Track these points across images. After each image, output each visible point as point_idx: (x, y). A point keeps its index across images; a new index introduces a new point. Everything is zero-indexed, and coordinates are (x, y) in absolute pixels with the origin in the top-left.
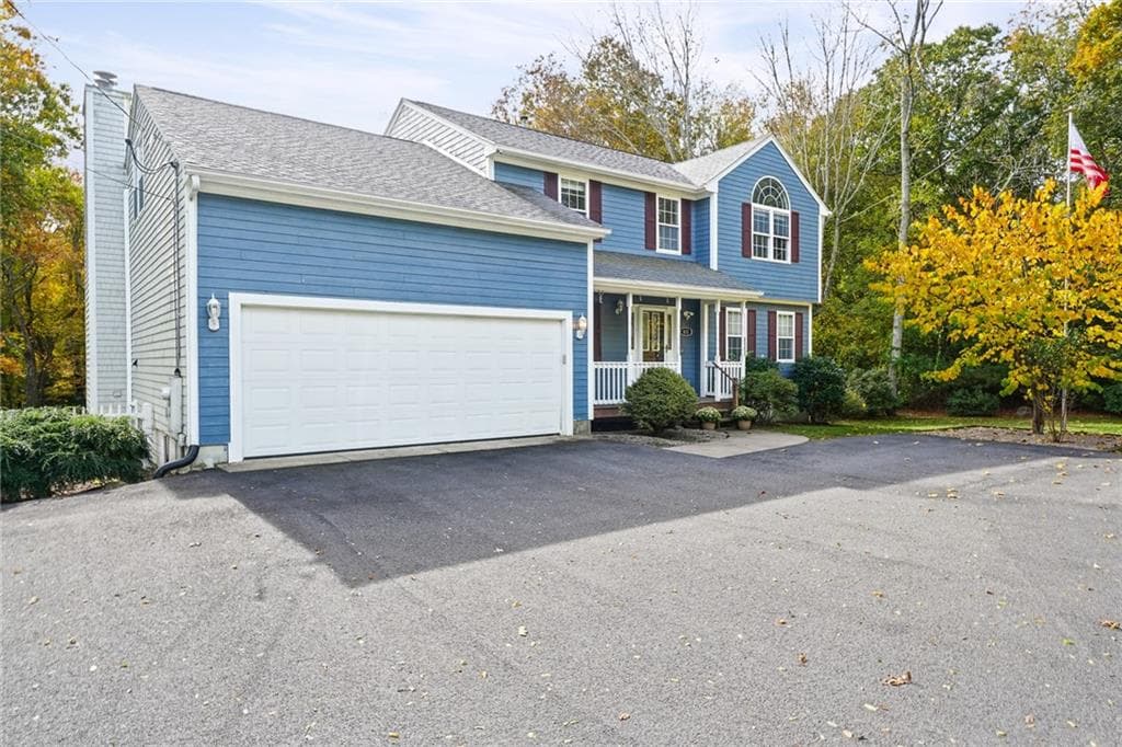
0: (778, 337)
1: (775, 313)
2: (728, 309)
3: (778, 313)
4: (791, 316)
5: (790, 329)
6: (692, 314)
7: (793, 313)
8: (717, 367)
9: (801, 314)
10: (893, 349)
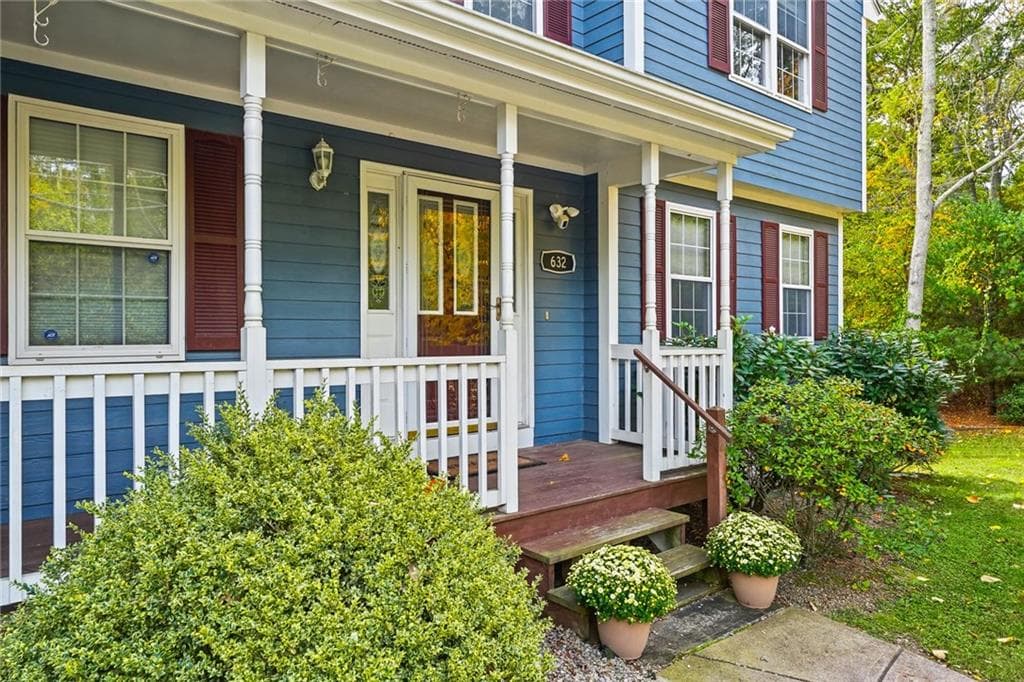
0: (782, 286)
1: (776, 227)
2: (671, 207)
3: (784, 228)
4: (804, 239)
5: (805, 266)
6: (574, 213)
7: (809, 232)
8: (649, 367)
9: (825, 236)
10: (909, 316)
